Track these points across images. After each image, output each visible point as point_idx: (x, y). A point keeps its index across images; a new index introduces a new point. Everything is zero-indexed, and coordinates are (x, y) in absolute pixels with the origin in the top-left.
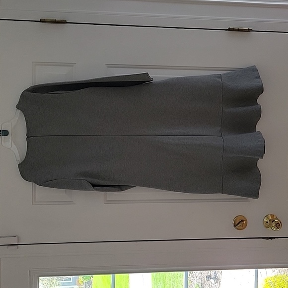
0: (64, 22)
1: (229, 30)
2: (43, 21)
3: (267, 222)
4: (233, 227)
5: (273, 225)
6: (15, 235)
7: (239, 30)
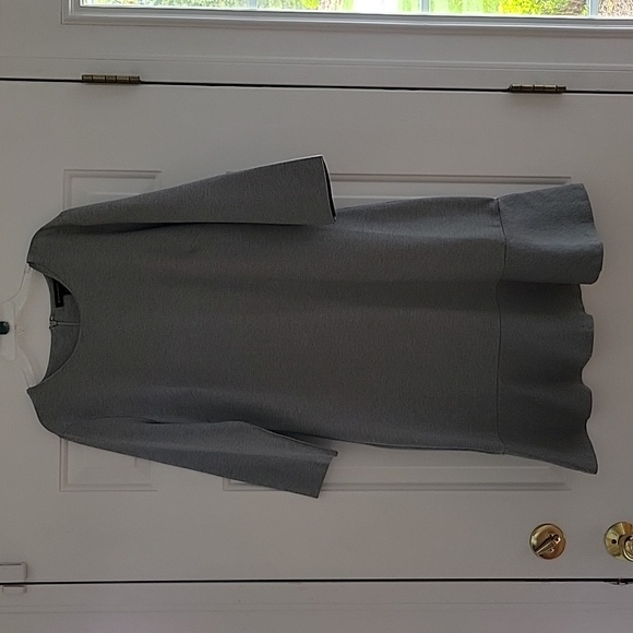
0: (135, 81)
1: (512, 90)
2: (88, 80)
3: (614, 542)
4: (531, 551)
5: (628, 548)
6: (19, 562)
7: (534, 90)
